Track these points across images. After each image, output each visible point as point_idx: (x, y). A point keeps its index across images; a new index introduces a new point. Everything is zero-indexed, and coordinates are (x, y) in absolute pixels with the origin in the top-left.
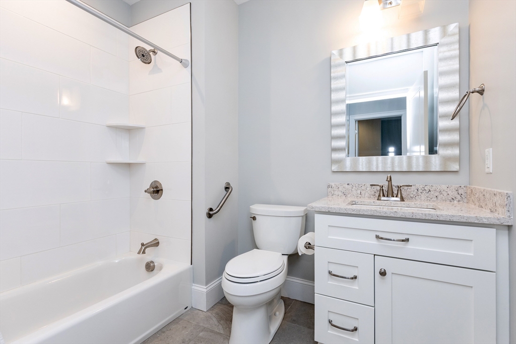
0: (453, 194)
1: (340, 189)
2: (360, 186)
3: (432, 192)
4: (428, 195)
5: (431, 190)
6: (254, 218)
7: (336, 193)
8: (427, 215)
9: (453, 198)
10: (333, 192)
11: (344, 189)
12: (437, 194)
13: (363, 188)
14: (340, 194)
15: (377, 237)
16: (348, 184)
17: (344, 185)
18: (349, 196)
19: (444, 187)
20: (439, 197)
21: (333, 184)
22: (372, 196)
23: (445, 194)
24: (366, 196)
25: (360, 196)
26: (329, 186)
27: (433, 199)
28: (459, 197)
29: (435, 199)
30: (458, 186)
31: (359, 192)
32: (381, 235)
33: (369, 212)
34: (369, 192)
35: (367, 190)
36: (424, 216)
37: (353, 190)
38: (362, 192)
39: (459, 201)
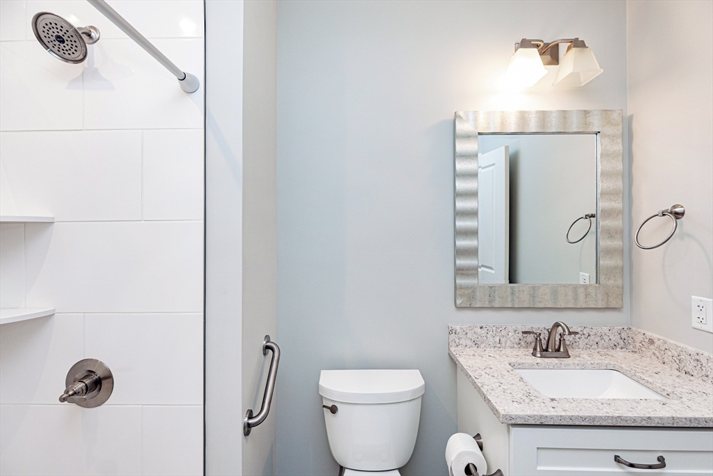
0: (615, 339)
1: (469, 335)
2: (499, 330)
3: (592, 337)
4: (587, 340)
5: (591, 333)
6: (333, 410)
7: (462, 341)
8: (692, 421)
9: (616, 344)
10: (457, 341)
11: (476, 336)
12: (598, 339)
13: (503, 333)
14: (469, 343)
15: (617, 459)
16: (481, 328)
17: (476, 330)
18: (482, 346)
19: (605, 329)
20: (600, 344)
21: (458, 328)
22: (515, 346)
23: (607, 340)
24: (507, 345)
25: (499, 345)
26: (451, 332)
27: (593, 347)
28: (622, 343)
29: (595, 346)
30: (621, 328)
31: (497, 339)
32: (623, 456)
33: (610, 421)
34: (511, 339)
35: (509, 336)
36: (689, 422)
37: (489, 336)
38: (503, 340)
39: (622, 348)
